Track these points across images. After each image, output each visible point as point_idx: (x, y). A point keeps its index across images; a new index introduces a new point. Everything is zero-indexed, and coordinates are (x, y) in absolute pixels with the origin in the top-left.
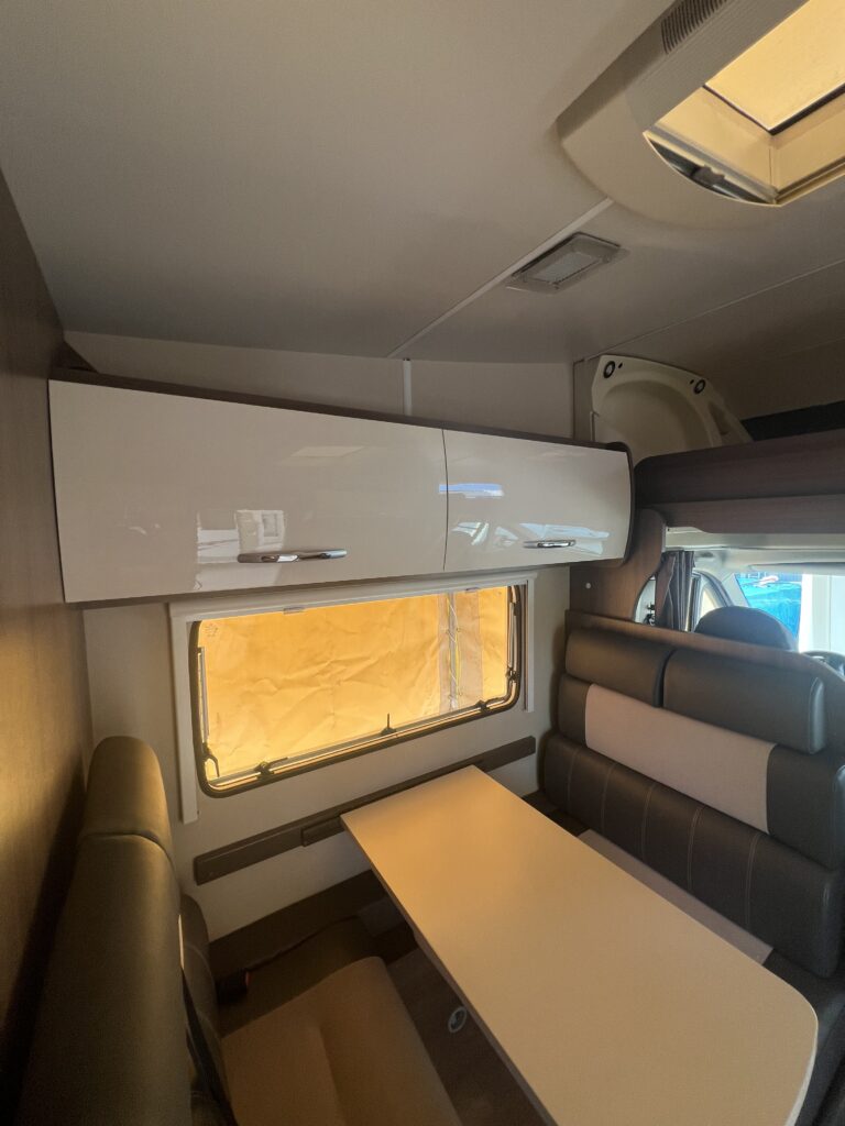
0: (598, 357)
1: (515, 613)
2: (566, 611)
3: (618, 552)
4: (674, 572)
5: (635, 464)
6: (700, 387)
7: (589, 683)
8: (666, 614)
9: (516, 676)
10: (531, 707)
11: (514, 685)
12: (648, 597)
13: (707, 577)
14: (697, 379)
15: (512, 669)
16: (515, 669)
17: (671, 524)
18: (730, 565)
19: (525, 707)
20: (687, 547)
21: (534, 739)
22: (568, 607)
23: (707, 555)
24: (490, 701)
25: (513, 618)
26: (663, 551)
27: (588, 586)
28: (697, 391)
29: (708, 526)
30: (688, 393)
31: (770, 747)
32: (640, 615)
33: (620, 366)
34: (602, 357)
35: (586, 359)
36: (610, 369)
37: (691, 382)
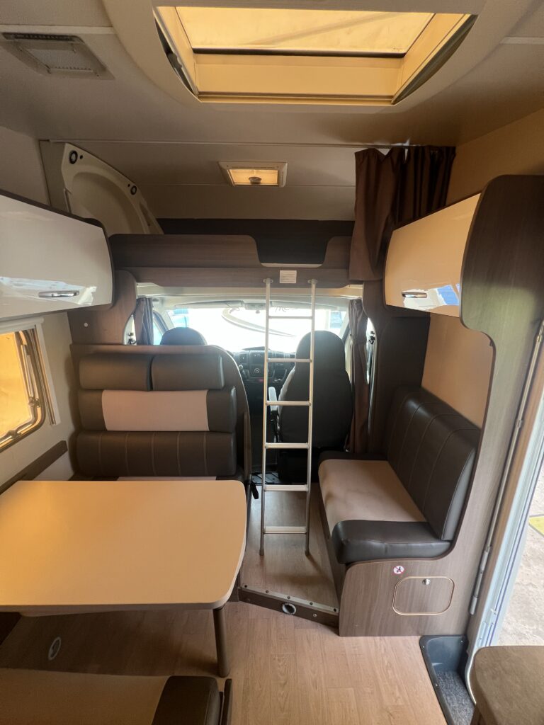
0: (64, 143)
1: (28, 353)
2: (70, 345)
3: (106, 299)
4: (142, 309)
5: (109, 236)
6: (134, 190)
7: (102, 390)
8: (144, 337)
9: (39, 402)
10: (58, 420)
11: (39, 410)
12: (131, 327)
13: (154, 313)
14: (132, 185)
15: (34, 397)
16: (37, 397)
17: (139, 281)
18: (166, 305)
19: (52, 422)
20: (148, 296)
22: (71, 342)
23: (155, 300)
24: (17, 430)
25: (26, 358)
26: (137, 298)
27: (86, 325)
28: (133, 193)
29: (161, 282)
30: (127, 191)
31: (205, 392)
32: (126, 342)
33: (81, 157)
34: (67, 145)
35: (51, 141)
36: (73, 157)
37: (129, 185)
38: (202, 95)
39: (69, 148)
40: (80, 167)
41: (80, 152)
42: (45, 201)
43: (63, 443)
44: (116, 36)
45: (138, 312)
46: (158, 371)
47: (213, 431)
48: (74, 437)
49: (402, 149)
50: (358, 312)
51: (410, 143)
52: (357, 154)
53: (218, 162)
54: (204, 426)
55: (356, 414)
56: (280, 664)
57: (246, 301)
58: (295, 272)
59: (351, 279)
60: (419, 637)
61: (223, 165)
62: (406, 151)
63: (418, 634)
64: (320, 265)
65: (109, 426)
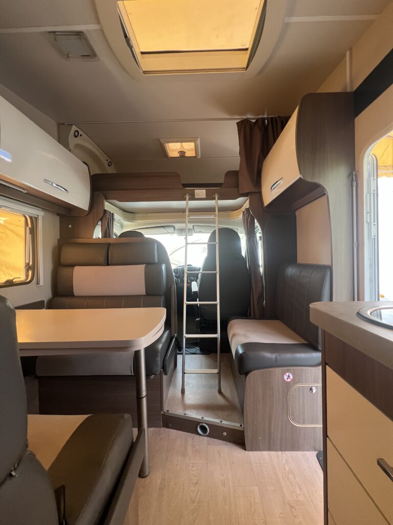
0: (72, 125)
1: (30, 233)
2: (58, 240)
3: (86, 206)
4: (107, 220)
5: (91, 174)
6: (110, 163)
7: (73, 265)
9: (31, 267)
10: (42, 283)
11: (30, 272)
14: (109, 160)
15: (28, 264)
16: (31, 263)
17: (107, 199)
19: (38, 283)
20: (112, 212)
21: (44, 301)
22: (59, 238)
24: (13, 279)
25: (29, 236)
26: (104, 209)
27: (70, 226)
28: (109, 165)
30: (105, 162)
31: (145, 265)
32: (95, 239)
33: (81, 135)
34: (74, 126)
35: (66, 124)
36: (76, 134)
37: (107, 160)
39: (74, 128)
40: (79, 141)
41: (81, 132)
44: (102, 31)
45: (104, 218)
47: (148, 294)
49: (263, 119)
50: (247, 215)
51: (268, 115)
52: (237, 123)
53: (159, 140)
54: (142, 292)
55: (254, 291)
56: (194, 469)
58: (205, 191)
59: (240, 193)
60: (317, 452)
61: (162, 140)
62: (266, 121)
63: (315, 450)
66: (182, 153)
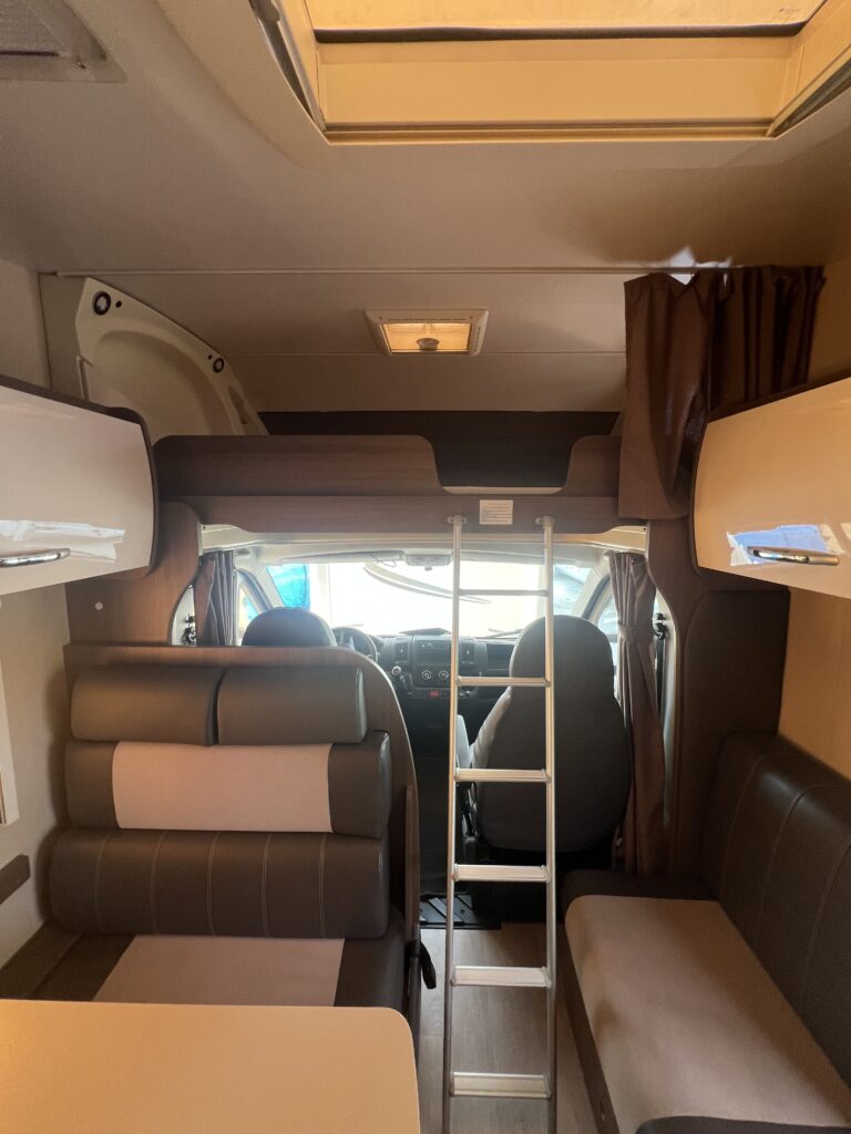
0: (83, 278)
2: (66, 647)
3: (139, 557)
4: (212, 575)
5: (154, 441)
6: (219, 365)
7: (114, 743)
8: (211, 629)
12: (187, 608)
13: (243, 573)
14: (216, 356)
17: (206, 521)
20: (226, 547)
21: (25, 858)
22: (68, 640)
26: (201, 554)
27: (99, 606)
28: (216, 370)
29: (249, 525)
30: (206, 367)
31: (327, 748)
32: (176, 639)
33: (119, 304)
34: (89, 281)
35: (59, 274)
36: (102, 303)
37: (210, 357)
38: (335, 131)
39: (92, 287)
40: (112, 321)
41: (115, 295)
42: (39, 380)
43: (22, 860)
45: (202, 581)
46: (233, 703)
47: (339, 834)
48: (48, 847)
49: (717, 273)
50: (635, 580)
51: (734, 262)
52: (628, 285)
53: (363, 312)
54: (321, 821)
57: (407, 551)
58: (511, 502)
59: (621, 515)
61: (373, 316)
62: (725, 277)
64: (558, 489)
65: (125, 819)
66: (429, 346)
